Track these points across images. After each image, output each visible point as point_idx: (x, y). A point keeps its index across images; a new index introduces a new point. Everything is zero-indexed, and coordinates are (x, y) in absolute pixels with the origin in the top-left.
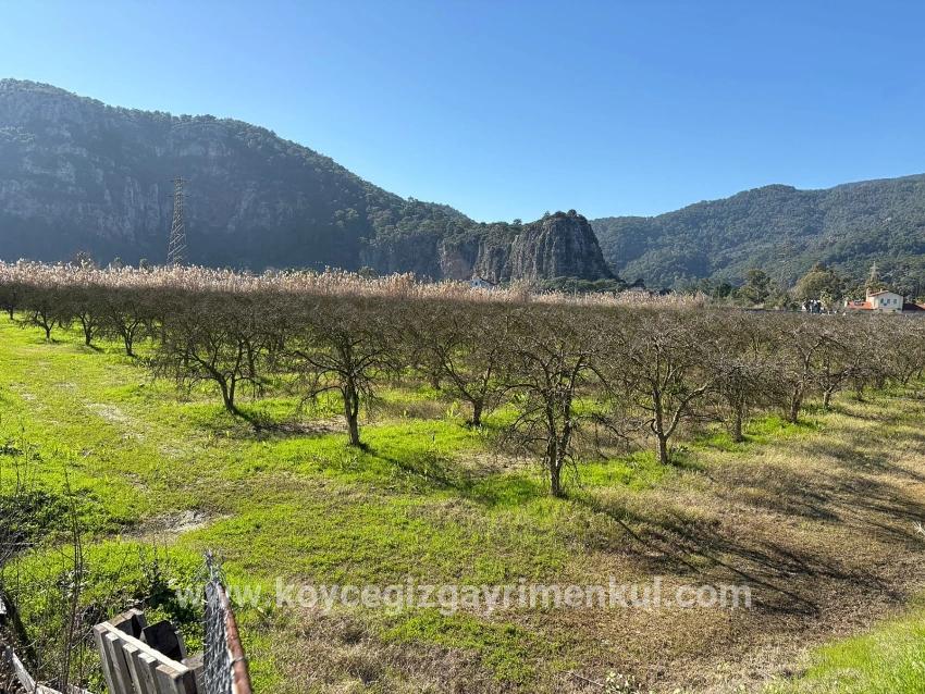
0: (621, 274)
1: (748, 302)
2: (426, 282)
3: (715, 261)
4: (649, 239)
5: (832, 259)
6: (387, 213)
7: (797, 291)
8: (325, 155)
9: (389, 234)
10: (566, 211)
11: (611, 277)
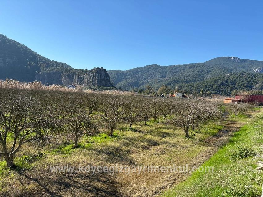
0: (116, 86)
1: (147, 94)
3: (140, 83)
4: (124, 77)
5: (168, 84)
6: (45, 64)
7: (158, 92)
8: (24, 45)
9: (45, 71)
11: (113, 86)
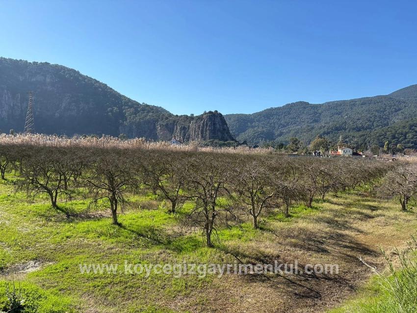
0: (237, 139)
1: (290, 152)
2: (150, 141)
3: (277, 133)
4: (249, 124)
5: (324, 133)
6: (132, 110)
7: (311, 146)
8: (103, 83)
9: (133, 119)
10: (213, 111)
11: (233, 140)
